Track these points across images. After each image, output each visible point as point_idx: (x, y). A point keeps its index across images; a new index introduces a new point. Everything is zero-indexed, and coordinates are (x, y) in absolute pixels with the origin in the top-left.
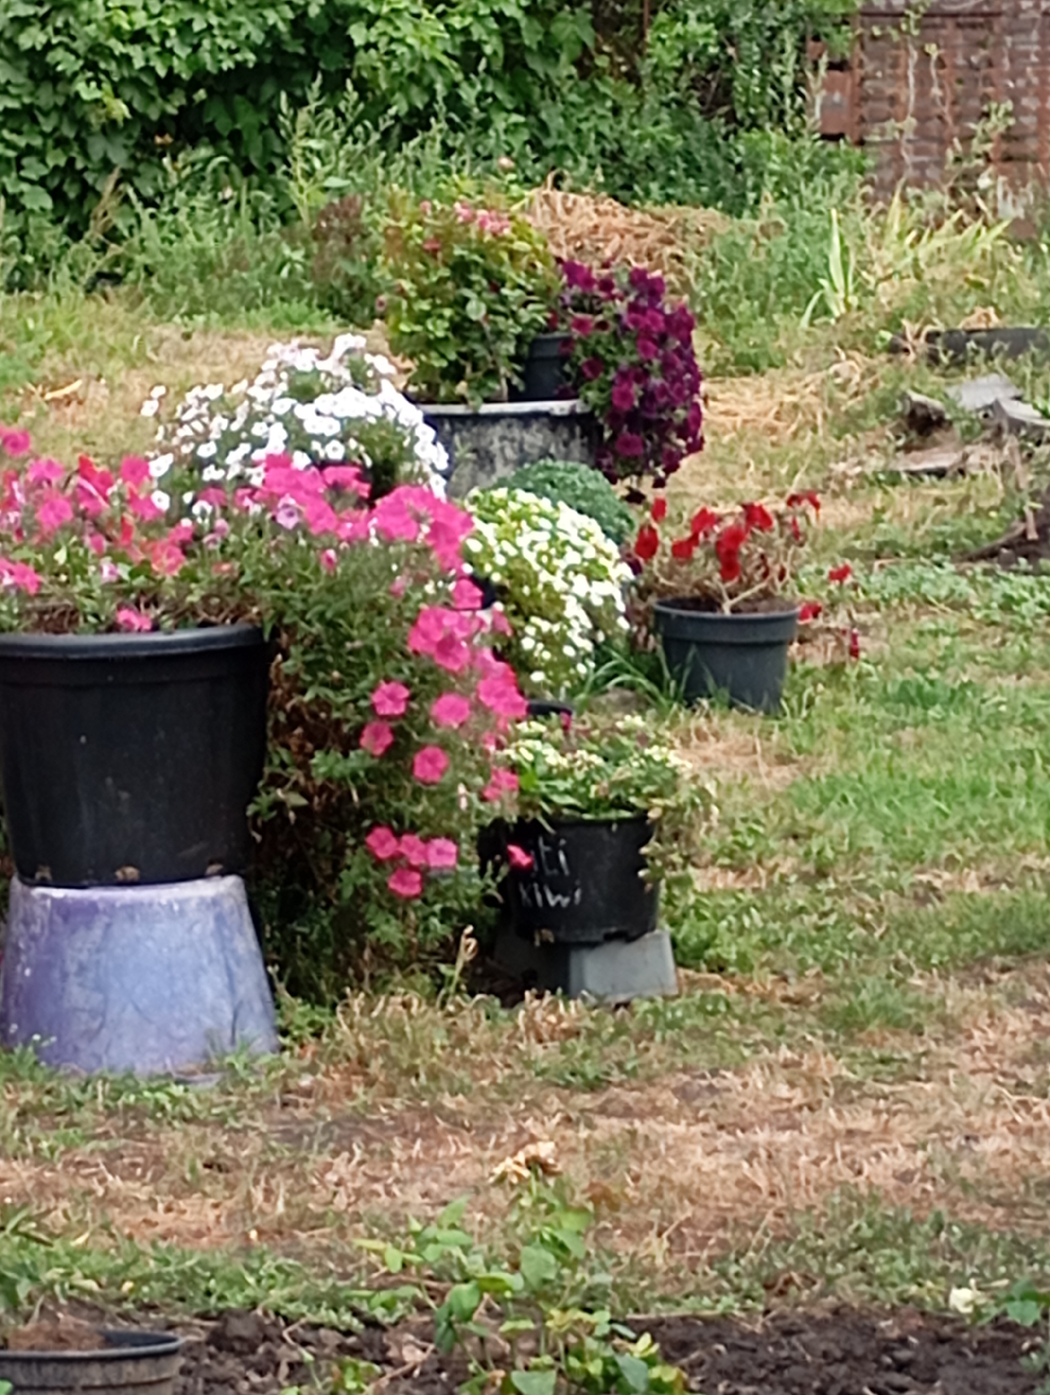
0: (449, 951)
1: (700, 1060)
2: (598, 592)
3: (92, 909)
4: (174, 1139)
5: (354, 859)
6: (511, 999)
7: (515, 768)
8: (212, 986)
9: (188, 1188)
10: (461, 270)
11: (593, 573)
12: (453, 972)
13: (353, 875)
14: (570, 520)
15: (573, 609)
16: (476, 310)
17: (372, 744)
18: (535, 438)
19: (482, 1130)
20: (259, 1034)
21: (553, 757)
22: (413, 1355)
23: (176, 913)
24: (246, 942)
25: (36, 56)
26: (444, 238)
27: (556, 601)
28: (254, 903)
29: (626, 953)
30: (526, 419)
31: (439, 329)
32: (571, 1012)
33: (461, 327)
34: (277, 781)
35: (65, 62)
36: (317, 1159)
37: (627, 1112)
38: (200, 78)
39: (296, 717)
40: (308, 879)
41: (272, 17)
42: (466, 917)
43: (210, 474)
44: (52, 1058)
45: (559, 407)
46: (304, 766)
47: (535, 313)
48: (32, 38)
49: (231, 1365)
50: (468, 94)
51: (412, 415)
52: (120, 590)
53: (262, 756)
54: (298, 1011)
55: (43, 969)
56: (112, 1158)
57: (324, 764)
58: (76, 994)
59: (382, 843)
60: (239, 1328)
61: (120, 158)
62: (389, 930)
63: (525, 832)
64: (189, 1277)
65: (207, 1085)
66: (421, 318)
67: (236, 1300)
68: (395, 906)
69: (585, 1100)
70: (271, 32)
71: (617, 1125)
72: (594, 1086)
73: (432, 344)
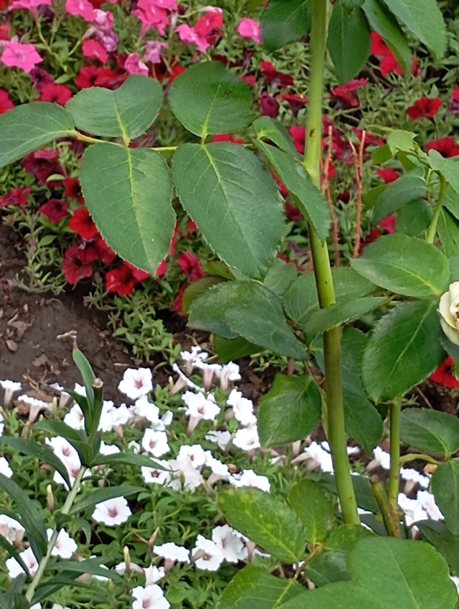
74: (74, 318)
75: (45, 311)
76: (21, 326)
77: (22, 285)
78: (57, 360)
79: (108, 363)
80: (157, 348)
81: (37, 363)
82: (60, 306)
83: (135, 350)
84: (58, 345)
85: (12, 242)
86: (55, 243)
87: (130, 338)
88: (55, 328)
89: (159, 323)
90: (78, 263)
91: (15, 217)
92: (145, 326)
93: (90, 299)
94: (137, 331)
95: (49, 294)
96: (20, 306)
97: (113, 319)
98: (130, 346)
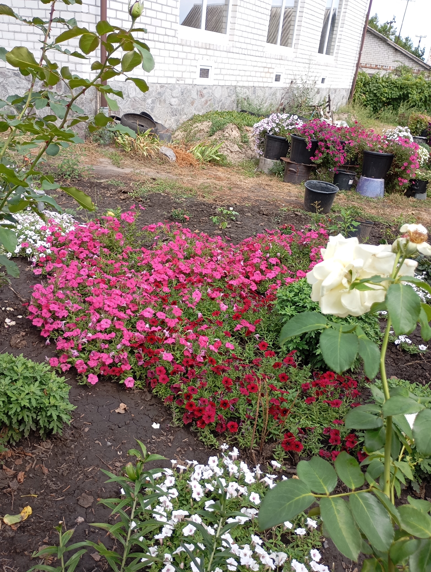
0: (403, 191)
1: (427, 207)
2: (425, 158)
3: (368, 180)
4: (372, 204)
5: (396, 180)
6: (408, 197)
7: (416, 174)
8: (379, 190)
9: (372, 209)
10: (418, 121)
11: (425, 155)
12: (403, 193)
13: (396, 181)
14: (425, 150)
15: (422, 159)
16: (418, 126)
17: (402, 168)
18: (421, 141)
19: (403, 209)
20: (382, 195)
21: (420, 173)
22: (394, 229)
23: (377, 182)
24: (383, 186)
25: (375, 94)
26: (417, 118)
27: (421, 158)
28: (385, 182)
29: (422, 195)
30: (420, 139)
31: (414, 128)
32: (414, 199)
33: (416, 128)
34: (391, 171)
35: (378, 95)
36: (386, 209)
37: (419, 210)
38: (392, 98)
39: (395, 164)
40: (390, 181)
41: (401, 93)
42: (406, 188)
43: (388, 139)
44: (361, 193)
45: (424, 138)
46: (394, 170)
47: (424, 128)
48: (375, 92)
49: (375, 226)
50: (420, 104)
51: (410, 136)
52: (380, 148)
53: (390, 168)
54: (387, 194)
55: (362, 185)
56: (365, 204)
57: (396, 169)
58: (365, 188)
59: (400, 179)
60: (376, 223)
61: (381, 106)
62: (398, 188)
63: (415, 180)
64: (372, 217)
65: (376, 199)
66: (412, 126)
67: (376, 220)
68: (399, 186)
69: (414, 208)
70: (400, 94)
71: (417, 212)
72: (416, 207)
73: (412, 129)
74: (187, 434)
75: (178, 432)
76: (172, 437)
77: (172, 425)
78: (183, 448)
79: (198, 448)
80: (212, 443)
81: (178, 450)
82: (182, 431)
83: (205, 443)
84: (183, 443)
85: (167, 411)
86: (180, 411)
87: (204, 440)
88: (181, 438)
89: (212, 435)
90: (187, 418)
91: (168, 403)
92: (208, 436)
93: (192, 429)
94: (205, 437)
95: (179, 427)
96: (171, 431)
97: (199, 434)
98: (203, 442)
